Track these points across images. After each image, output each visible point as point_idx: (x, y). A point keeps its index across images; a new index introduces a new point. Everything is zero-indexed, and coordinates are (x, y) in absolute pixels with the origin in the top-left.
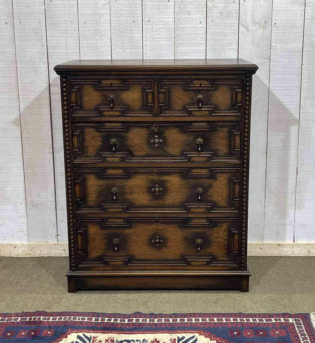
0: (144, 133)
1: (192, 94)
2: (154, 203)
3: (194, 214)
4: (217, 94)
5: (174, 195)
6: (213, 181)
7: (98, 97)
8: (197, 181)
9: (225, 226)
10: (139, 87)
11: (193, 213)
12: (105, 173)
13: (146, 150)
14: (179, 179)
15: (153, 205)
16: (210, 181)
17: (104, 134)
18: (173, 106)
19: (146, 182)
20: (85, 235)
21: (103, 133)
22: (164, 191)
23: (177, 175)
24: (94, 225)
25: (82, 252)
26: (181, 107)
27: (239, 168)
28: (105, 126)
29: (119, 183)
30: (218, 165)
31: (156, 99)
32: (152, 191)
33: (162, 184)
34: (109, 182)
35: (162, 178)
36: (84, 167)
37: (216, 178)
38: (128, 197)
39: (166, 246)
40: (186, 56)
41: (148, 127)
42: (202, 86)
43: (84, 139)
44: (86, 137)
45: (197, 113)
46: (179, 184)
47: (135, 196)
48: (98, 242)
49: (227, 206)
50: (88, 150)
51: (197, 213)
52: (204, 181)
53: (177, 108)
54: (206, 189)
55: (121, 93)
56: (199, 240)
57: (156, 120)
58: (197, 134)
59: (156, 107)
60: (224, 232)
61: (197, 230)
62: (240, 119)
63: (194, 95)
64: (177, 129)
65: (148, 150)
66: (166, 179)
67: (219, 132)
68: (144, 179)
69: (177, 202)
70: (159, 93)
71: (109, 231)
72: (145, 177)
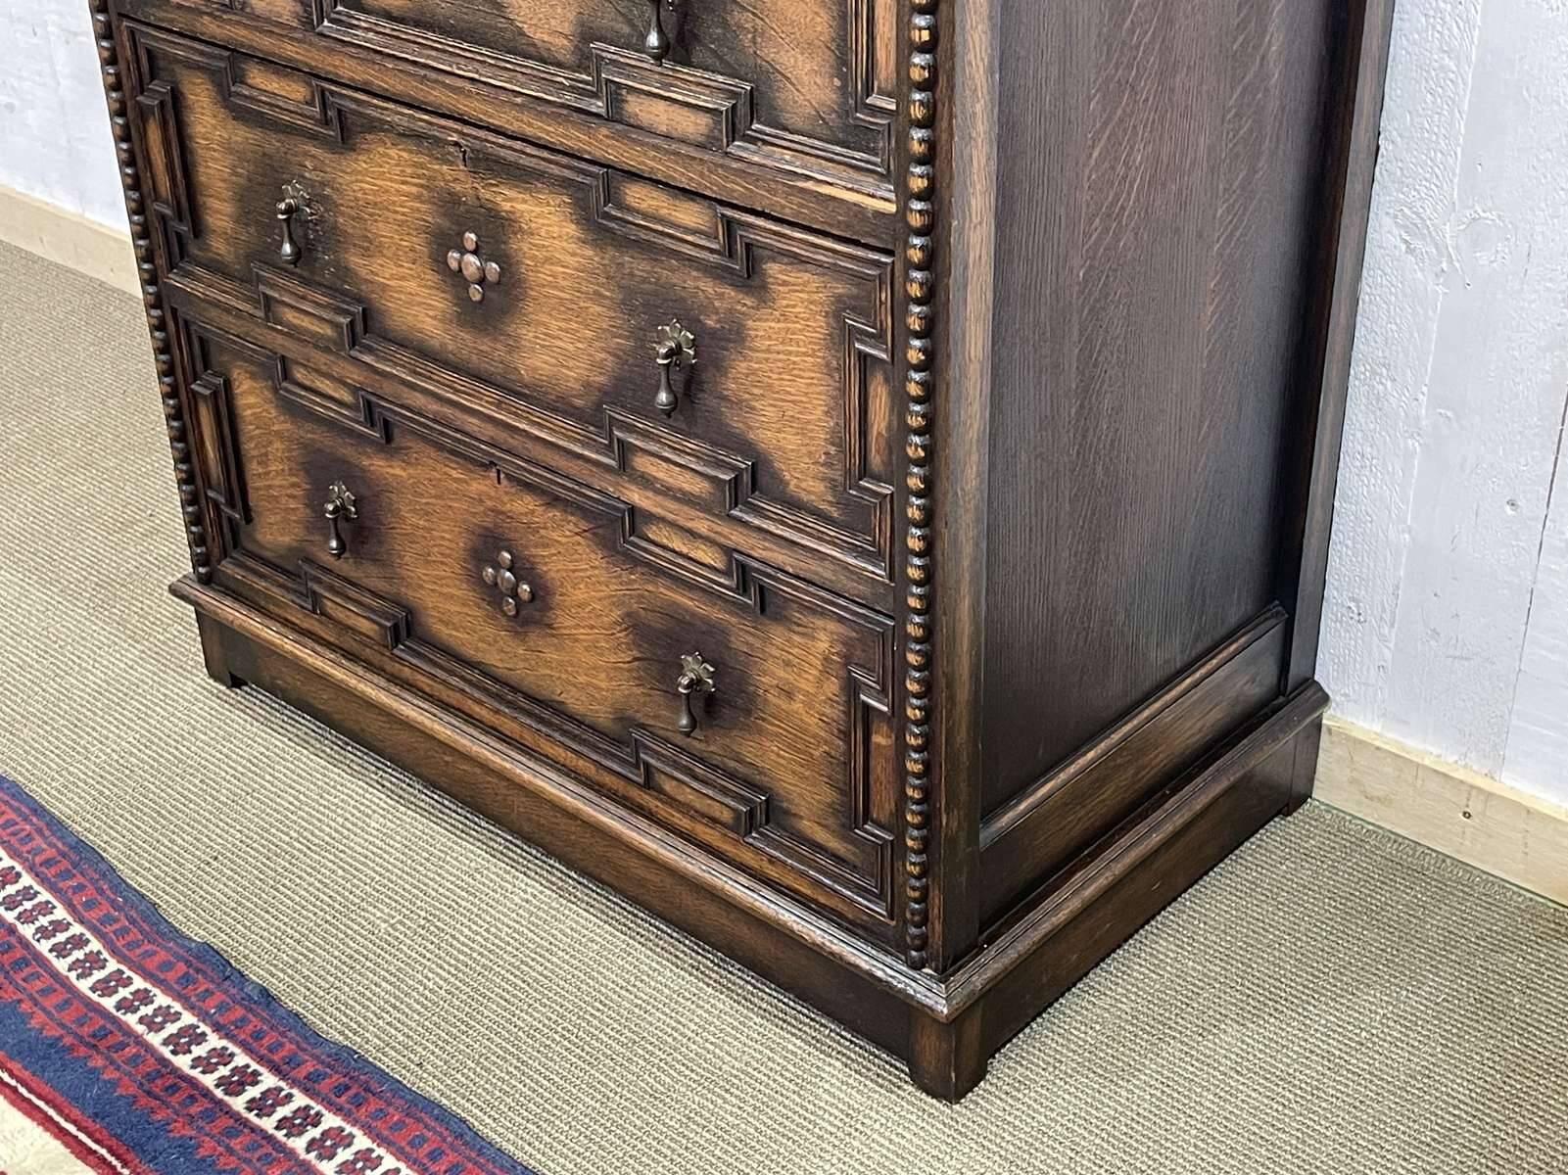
3: (650, 494)
5: (554, 326)
6: (749, 302)
8: (665, 275)
9: (824, 639)
11: (646, 482)
12: (243, 84)
14: (571, 229)
16: (730, 297)
19: (418, 198)
22: (509, 289)
23: (557, 201)
24: (251, 376)
25: (224, 499)
27: (888, 260)
29: (308, 165)
32: (448, 268)
33: (495, 232)
34: (270, 143)
35: (490, 196)
37: (764, 287)
38: (355, 260)
39: (550, 625)
46: (572, 261)
47: (384, 271)
48: (277, 472)
49: (833, 513)
51: (667, 491)
52: (701, 284)
54: (714, 347)
56: (697, 666)
60: (821, 673)
61: (686, 601)
66: (507, 206)
68: (409, 171)
69: (572, 378)
72: (415, 165)
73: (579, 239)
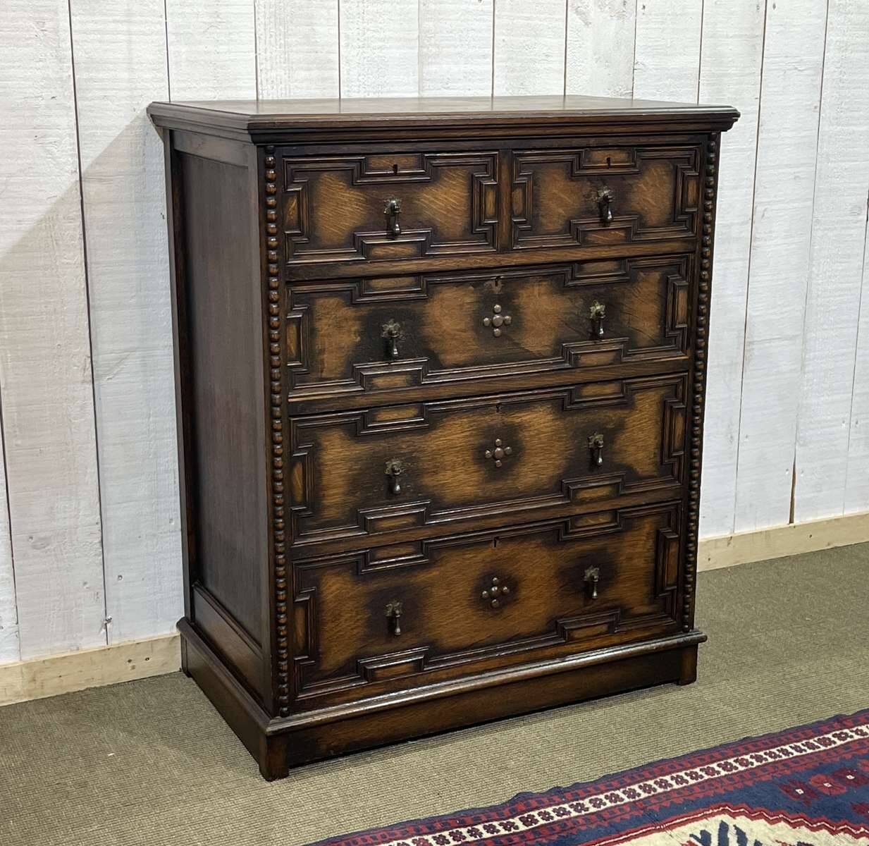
0: (468, 300)
1: (587, 187)
2: (492, 488)
3: (584, 506)
4: (642, 185)
5: (537, 460)
6: (627, 412)
7: (357, 205)
8: (591, 417)
9: (647, 526)
10: (461, 172)
11: (582, 502)
12: (374, 421)
13: (473, 347)
14: (550, 417)
15: (488, 494)
16: (620, 413)
17: (364, 311)
18: (544, 221)
19: (471, 435)
20: (314, 608)
21: (362, 309)
22: (516, 454)
23: (545, 408)
24: (338, 574)
25: (306, 657)
26: (561, 225)
27: (687, 374)
28: (370, 288)
29: (404, 446)
30: (641, 371)
31: (504, 204)
32: (486, 458)
33: (511, 435)
34: (380, 446)
35: (510, 420)
36: (317, 411)
37: (633, 404)
38: (427, 480)
39: (515, 600)
40: (445, 88)
41: (477, 284)
42: (612, 164)
43: (313, 332)
44: (318, 325)
45: (599, 238)
46: (549, 429)
47: (446, 477)
48: (346, 620)
49: (655, 474)
50: (322, 361)
51: (592, 501)
52: (607, 414)
53: (551, 227)
54: (611, 434)
55: (417, 191)
56: (592, 571)
57: (503, 263)
58: (594, 292)
59: (505, 227)
60: (645, 541)
61: (587, 547)
62: (690, 247)
63: (591, 191)
64: (544, 283)
65: (476, 347)
66: (519, 420)
67: (640, 284)
68: (467, 426)
69: (545, 477)
70: (513, 187)
71: (374, 585)
72: (470, 422)
73: (553, 419)
